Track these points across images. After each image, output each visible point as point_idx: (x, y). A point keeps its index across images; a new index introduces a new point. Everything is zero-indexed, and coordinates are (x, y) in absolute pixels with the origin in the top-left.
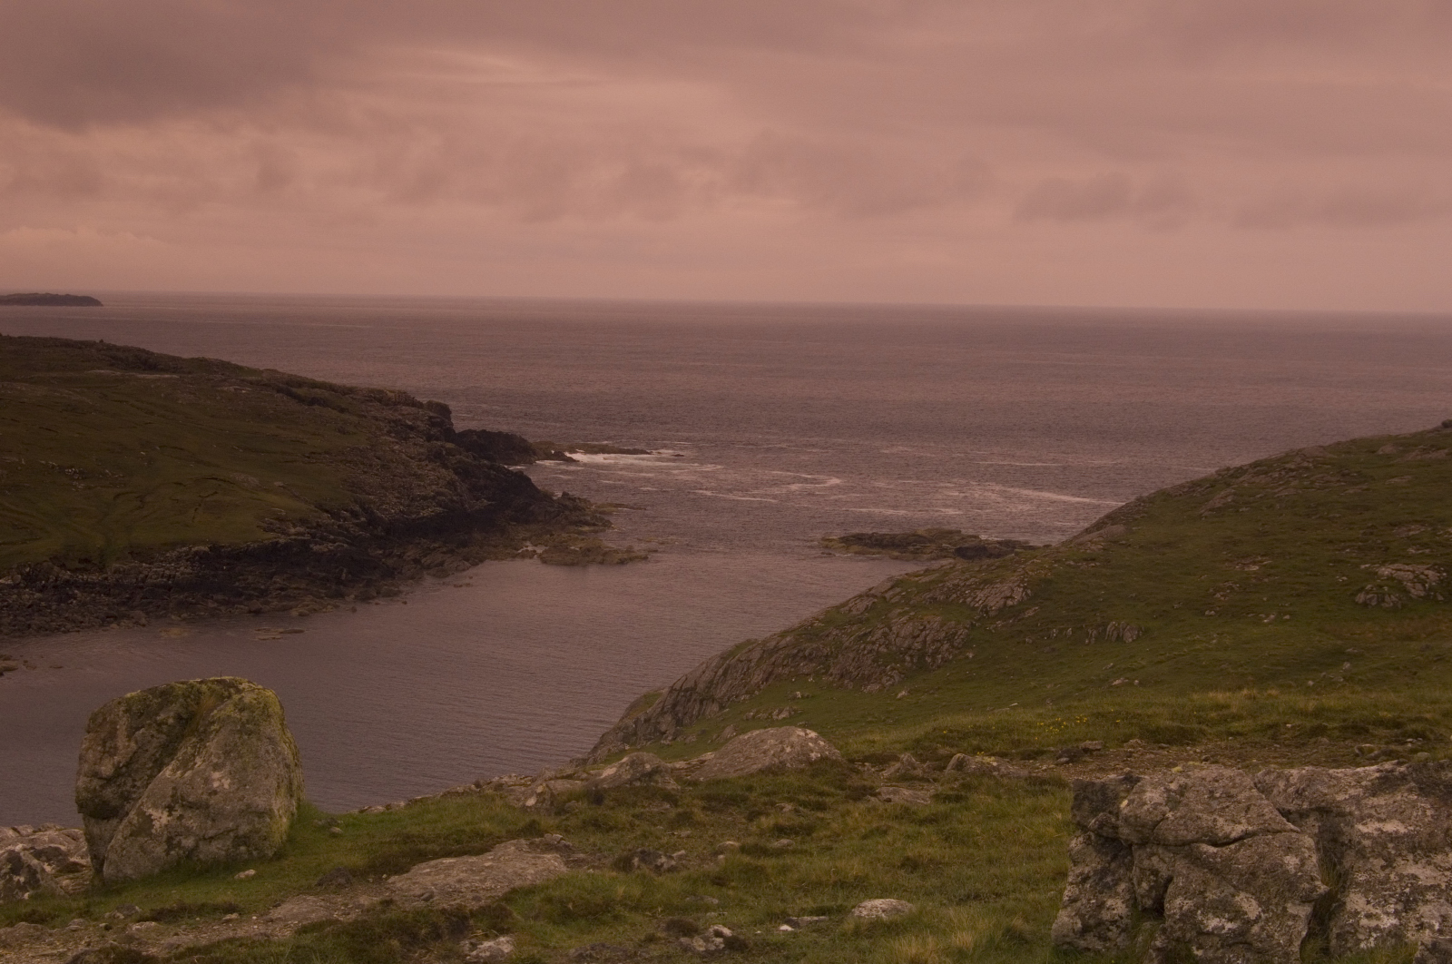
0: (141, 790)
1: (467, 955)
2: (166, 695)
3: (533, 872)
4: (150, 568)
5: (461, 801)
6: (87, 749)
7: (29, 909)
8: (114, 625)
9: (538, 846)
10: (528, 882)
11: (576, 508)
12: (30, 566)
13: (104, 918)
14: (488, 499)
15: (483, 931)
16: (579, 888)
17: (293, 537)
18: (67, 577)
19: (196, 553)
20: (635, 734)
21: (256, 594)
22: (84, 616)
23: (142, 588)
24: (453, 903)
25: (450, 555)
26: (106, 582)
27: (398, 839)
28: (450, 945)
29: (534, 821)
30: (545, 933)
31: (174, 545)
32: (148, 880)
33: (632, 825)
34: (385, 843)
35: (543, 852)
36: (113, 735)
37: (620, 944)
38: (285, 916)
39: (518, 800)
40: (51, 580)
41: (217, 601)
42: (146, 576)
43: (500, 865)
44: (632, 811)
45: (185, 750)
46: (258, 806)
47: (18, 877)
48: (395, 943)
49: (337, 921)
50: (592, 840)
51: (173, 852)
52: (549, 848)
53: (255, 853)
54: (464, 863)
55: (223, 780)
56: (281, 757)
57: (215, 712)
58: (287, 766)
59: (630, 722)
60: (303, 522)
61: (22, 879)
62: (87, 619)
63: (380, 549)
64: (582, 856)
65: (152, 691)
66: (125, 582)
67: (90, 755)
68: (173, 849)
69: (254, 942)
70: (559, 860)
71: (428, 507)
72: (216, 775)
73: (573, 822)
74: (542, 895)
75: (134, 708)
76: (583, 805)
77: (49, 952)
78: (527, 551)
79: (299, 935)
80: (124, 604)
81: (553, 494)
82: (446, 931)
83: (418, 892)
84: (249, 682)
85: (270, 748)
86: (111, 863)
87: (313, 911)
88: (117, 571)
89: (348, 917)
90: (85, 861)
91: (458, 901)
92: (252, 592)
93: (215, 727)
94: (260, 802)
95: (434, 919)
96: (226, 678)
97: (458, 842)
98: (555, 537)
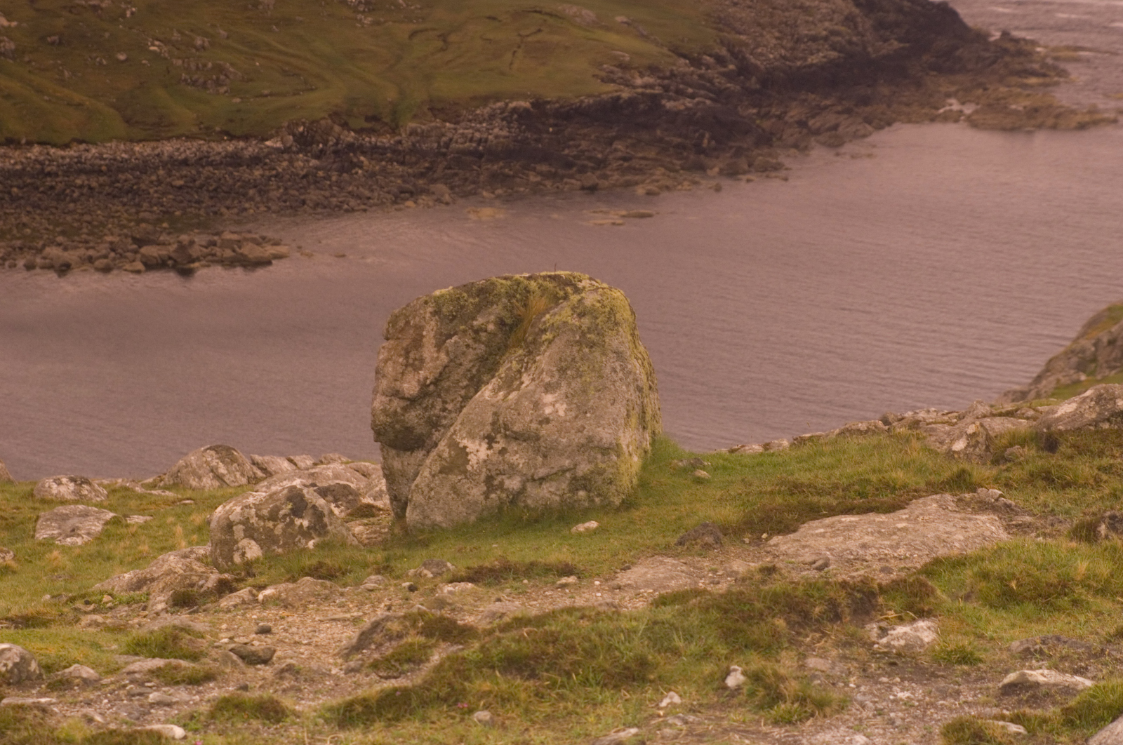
0: (453, 415)
1: (874, 643)
2: (485, 294)
3: (962, 538)
4: (455, 129)
5: (864, 441)
6: (386, 361)
7: (314, 561)
8: (410, 203)
9: (968, 504)
10: (956, 552)
11: (1020, 53)
12: (304, 124)
13: (407, 576)
14: (900, 40)
15: (896, 612)
16: (1025, 562)
17: (640, 90)
18: (350, 139)
19: (515, 110)
20: (1094, 359)
21: (591, 164)
22: (372, 191)
23: (444, 155)
24: (854, 574)
25: (846, 116)
26: (400, 148)
27: (782, 489)
28: (852, 629)
29: (964, 471)
30: (979, 619)
31: (485, 99)
32: (462, 530)
33: (1098, 481)
34: (766, 493)
35: (975, 512)
36: (417, 343)
37: (1081, 637)
38: (636, 583)
39: (942, 443)
40: (331, 143)
41: (540, 174)
42: (451, 140)
43: (917, 527)
44: (1097, 462)
45: (509, 364)
46: (601, 439)
47: (301, 521)
48: (780, 623)
49: (704, 592)
50: (1042, 498)
51: (493, 496)
52: (985, 507)
53: (597, 500)
54: (869, 523)
55: (557, 405)
56: (631, 377)
57: (548, 316)
58: (640, 389)
59: (1087, 344)
60: (653, 70)
61: (306, 523)
62: (376, 194)
63: (754, 106)
64: (1028, 519)
65: (467, 288)
66: (424, 147)
67: (389, 369)
68: (494, 491)
69: (598, 614)
70: (998, 523)
71: (818, 51)
72: (549, 398)
73: (1017, 473)
74: (976, 569)
75: (444, 310)
76: (1030, 452)
77: (341, 615)
78: (951, 111)
79: (657, 607)
80: (422, 175)
81: (988, 35)
82: (847, 611)
83: (809, 558)
84: (591, 279)
85: (617, 365)
86: (415, 507)
87: (672, 578)
88: (413, 133)
89: (718, 587)
90: (384, 502)
91: (862, 572)
92: (586, 162)
93: (548, 336)
94: (605, 435)
95: (832, 594)
96: (562, 273)
97: (861, 495)
98: (989, 92)
